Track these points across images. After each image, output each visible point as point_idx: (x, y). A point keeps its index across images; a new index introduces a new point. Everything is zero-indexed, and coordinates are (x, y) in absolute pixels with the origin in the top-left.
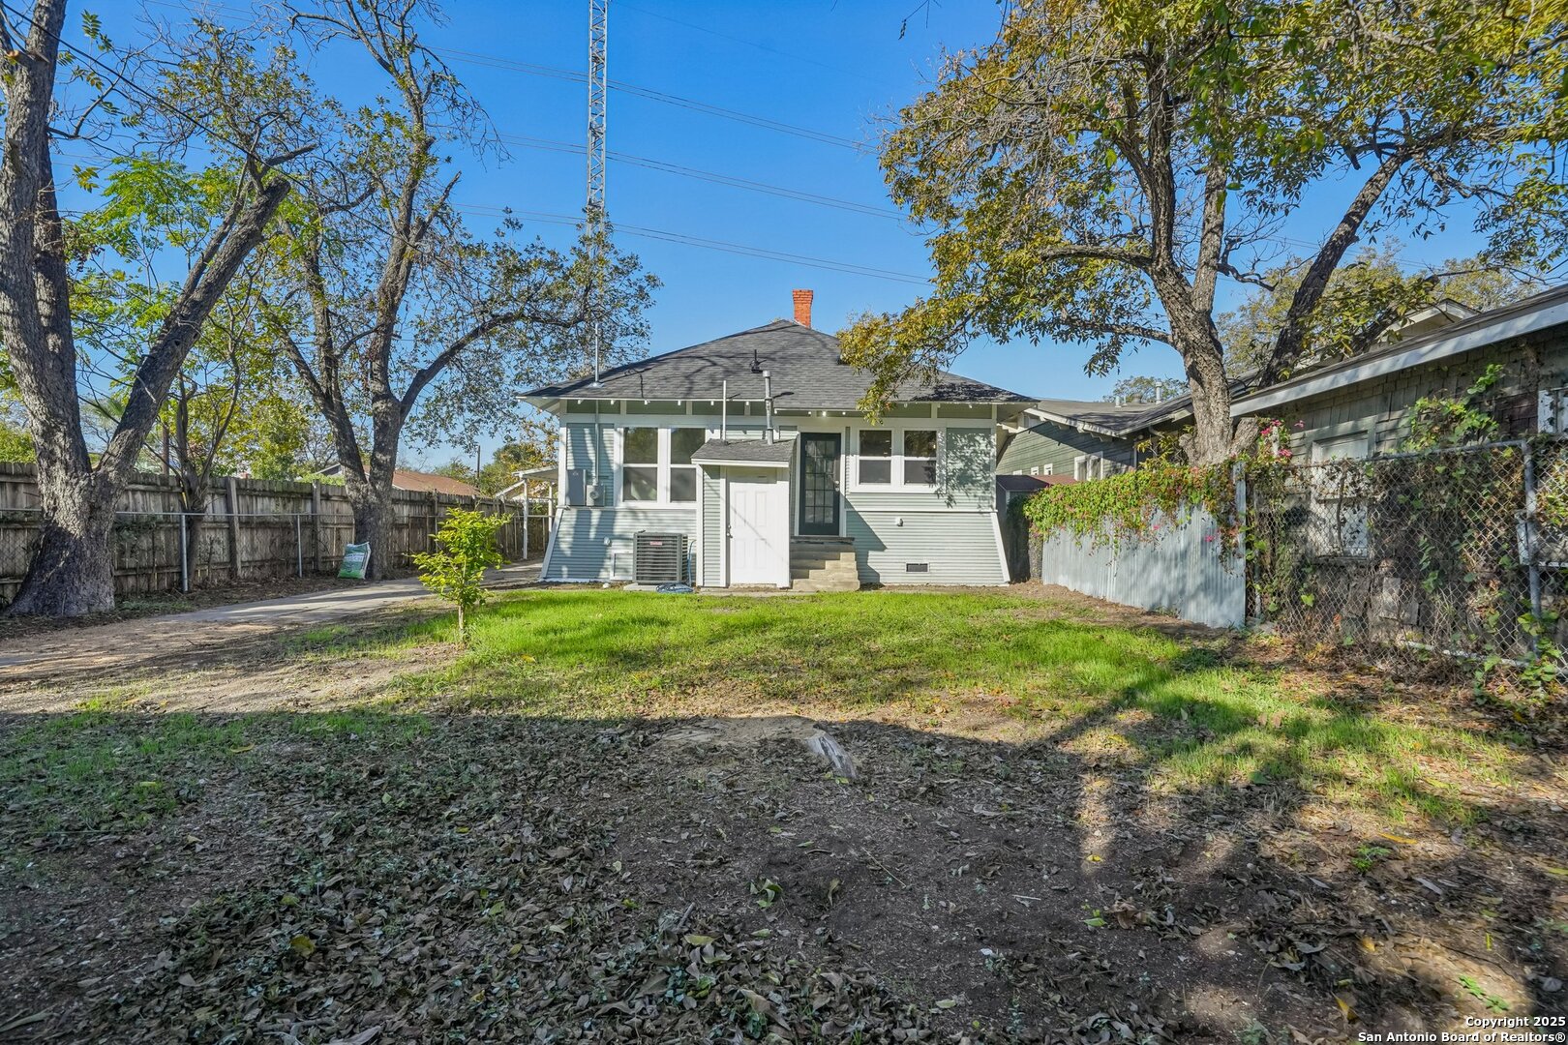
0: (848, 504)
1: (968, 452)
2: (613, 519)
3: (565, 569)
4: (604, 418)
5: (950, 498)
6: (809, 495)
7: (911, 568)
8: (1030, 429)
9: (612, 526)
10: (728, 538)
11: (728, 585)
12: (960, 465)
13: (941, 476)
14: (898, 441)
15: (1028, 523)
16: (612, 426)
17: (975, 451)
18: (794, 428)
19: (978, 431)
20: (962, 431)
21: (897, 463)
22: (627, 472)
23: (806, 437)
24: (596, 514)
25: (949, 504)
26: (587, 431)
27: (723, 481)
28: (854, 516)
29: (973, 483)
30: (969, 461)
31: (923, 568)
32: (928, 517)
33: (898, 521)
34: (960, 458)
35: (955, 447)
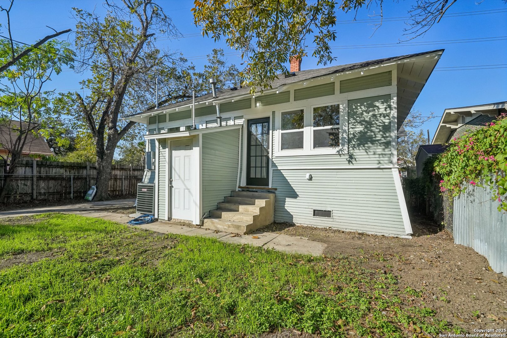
0: (274, 165)
1: (367, 117)
5: (351, 157)
6: (253, 159)
7: (316, 213)
8: (466, 124)
10: (171, 187)
11: (170, 219)
12: (360, 128)
13: (343, 138)
14: (309, 116)
15: (439, 178)
17: (374, 115)
18: (241, 117)
19: (377, 98)
20: (361, 101)
21: (308, 132)
23: (250, 122)
25: (349, 162)
26: (155, 132)
27: (167, 150)
28: (278, 172)
29: (373, 142)
30: (368, 124)
31: (327, 214)
32: (334, 173)
33: (307, 176)
34: (360, 123)
35: (355, 113)
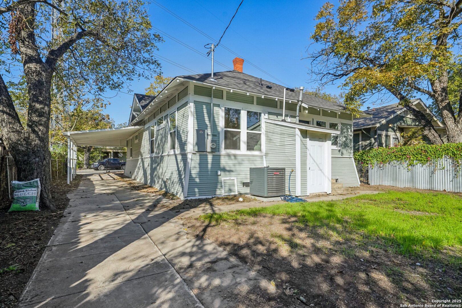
2: (219, 160)
3: (196, 190)
4: (215, 101)
5: (342, 153)
9: (219, 163)
12: (344, 139)
16: (218, 106)
19: (348, 125)
20: (345, 125)
22: (226, 132)
24: (210, 158)
26: (204, 107)
27: (308, 139)
29: (348, 147)
32: (337, 159)
